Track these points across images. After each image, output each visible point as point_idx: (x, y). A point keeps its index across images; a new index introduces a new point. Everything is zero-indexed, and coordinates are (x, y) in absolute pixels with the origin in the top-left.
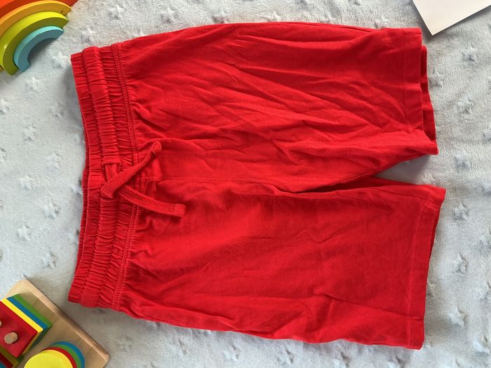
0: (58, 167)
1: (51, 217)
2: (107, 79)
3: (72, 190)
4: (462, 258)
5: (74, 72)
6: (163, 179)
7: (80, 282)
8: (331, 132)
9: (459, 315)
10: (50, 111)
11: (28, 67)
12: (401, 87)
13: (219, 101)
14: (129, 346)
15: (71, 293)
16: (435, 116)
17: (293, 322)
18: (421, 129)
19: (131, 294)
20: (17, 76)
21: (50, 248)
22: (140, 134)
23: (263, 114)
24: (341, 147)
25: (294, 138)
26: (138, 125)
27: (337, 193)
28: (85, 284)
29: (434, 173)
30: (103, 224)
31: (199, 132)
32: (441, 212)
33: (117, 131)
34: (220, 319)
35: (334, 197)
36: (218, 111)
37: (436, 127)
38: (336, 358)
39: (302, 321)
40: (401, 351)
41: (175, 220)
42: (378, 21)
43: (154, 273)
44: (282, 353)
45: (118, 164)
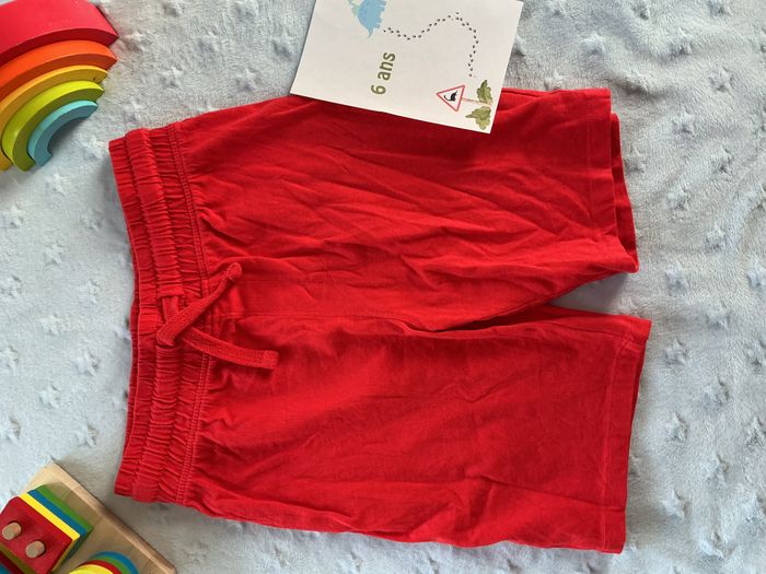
0: (95, 302)
1: (87, 373)
2: (161, 175)
3: (116, 334)
4: (680, 420)
5: (114, 166)
6: (245, 315)
7: (130, 466)
8: (484, 242)
9: (677, 501)
10: (81, 221)
11: (48, 160)
12: (584, 174)
13: (322, 201)
14: (204, 556)
15: (119, 482)
16: (634, 214)
17: (436, 518)
18: (615, 235)
19: (204, 482)
20: (33, 172)
21: (86, 418)
22: (210, 251)
23: (386, 219)
24: (498, 264)
25: (430, 253)
26: (209, 239)
27: (495, 331)
28: (138, 470)
29: (634, 297)
30: (161, 383)
31: (296, 247)
32: (646, 353)
33: (177, 249)
34: (331, 516)
35: (490, 336)
36: (321, 216)
37: (637, 231)
38: (500, 568)
39: (450, 516)
40: (594, 556)
41: (264, 374)
42: (549, 80)
43: (237, 452)
44: (422, 562)
45: (180, 296)
